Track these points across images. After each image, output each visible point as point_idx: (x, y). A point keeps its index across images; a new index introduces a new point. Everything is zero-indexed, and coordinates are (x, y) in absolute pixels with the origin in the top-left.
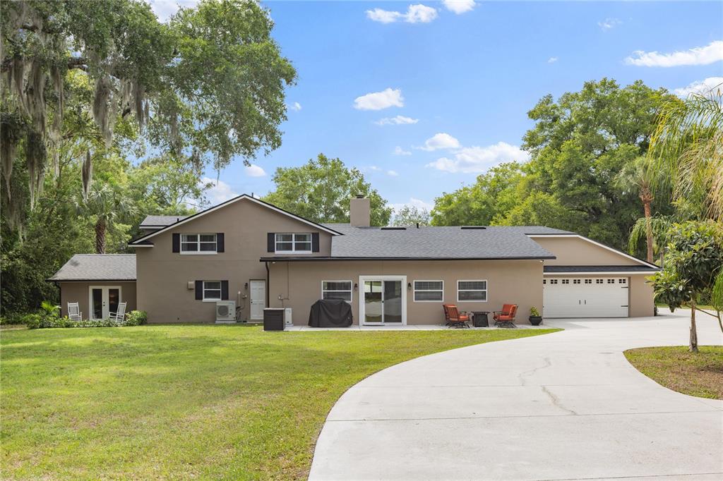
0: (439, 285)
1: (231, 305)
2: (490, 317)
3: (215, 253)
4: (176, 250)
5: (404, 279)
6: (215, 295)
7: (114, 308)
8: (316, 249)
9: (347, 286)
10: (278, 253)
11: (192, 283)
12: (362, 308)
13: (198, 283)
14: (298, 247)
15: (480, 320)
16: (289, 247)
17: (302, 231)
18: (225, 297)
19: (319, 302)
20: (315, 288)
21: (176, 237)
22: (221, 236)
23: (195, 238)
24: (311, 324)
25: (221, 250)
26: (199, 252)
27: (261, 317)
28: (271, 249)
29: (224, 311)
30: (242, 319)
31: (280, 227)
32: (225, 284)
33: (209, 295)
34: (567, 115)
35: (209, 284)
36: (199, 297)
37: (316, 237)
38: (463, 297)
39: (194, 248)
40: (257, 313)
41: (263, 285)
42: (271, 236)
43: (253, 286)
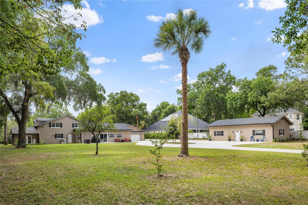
0: (113, 135)
3: (60, 127)
4: (50, 126)
5: (107, 134)
6: (60, 137)
10: (75, 128)
11: (54, 135)
13: (56, 135)
14: (79, 127)
18: (62, 138)
21: (50, 124)
22: (61, 124)
23: (55, 124)
25: (61, 127)
26: (56, 127)
28: (73, 127)
29: (63, 141)
31: (75, 122)
32: (62, 135)
33: (58, 137)
35: (58, 135)
36: (56, 138)
38: (118, 137)
39: (54, 126)
40: (70, 141)
41: (71, 135)
42: (73, 124)
43: (69, 135)
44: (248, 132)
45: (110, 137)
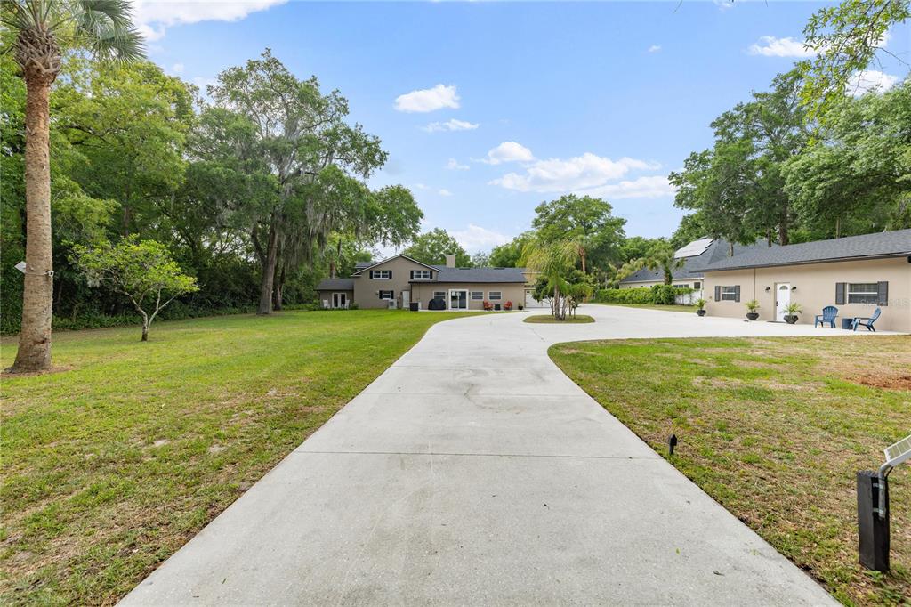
0: (481, 293)
1: (395, 301)
2: (502, 307)
3: (388, 279)
4: (371, 277)
5: (467, 291)
6: (388, 297)
7: (343, 302)
8: (431, 278)
9: (444, 293)
10: (415, 279)
11: (378, 292)
12: (449, 303)
13: (381, 292)
14: (424, 277)
15: (498, 307)
16: (420, 277)
17: (425, 269)
18: (392, 298)
19: (432, 300)
20: (431, 294)
21: (371, 272)
22: (391, 272)
23: (379, 272)
24: (429, 309)
25: (391, 278)
26: (381, 278)
27: (408, 306)
28: (412, 277)
29: (392, 304)
30: (400, 307)
31: (416, 268)
32: (392, 292)
33: (385, 297)
34: (553, 212)
35: (385, 292)
36: (381, 297)
37: (431, 272)
38: (491, 298)
39: (379, 276)
40: (406, 305)
41: (408, 293)
42: (412, 272)
43: (404, 293)
44: (819, 290)
45: (473, 298)
